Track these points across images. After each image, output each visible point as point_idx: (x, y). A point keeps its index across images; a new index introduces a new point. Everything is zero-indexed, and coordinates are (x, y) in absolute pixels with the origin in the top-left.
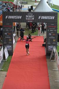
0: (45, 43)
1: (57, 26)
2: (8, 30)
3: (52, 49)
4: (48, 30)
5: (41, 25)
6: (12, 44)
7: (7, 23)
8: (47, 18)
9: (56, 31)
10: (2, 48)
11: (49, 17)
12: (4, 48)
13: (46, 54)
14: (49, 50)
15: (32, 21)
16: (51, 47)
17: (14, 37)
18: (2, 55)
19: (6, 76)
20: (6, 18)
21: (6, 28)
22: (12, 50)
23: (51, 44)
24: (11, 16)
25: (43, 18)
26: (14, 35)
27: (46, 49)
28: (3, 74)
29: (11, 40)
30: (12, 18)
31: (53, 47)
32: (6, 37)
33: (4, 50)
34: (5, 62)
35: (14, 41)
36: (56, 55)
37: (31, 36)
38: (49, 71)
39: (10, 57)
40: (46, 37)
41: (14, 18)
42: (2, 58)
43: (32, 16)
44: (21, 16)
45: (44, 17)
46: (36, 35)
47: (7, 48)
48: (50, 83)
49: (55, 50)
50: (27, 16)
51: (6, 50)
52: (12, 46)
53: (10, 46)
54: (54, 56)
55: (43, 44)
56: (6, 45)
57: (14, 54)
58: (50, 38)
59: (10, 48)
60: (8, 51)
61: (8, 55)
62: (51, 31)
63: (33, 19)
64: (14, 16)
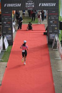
0: (46, 32)
1: (58, 14)
2: (7, 19)
3: (54, 37)
4: (50, 18)
5: (41, 13)
6: (12, 34)
7: (6, 12)
8: (48, 5)
9: (57, 18)
10: (2, 38)
11: (50, 4)
12: (3, 38)
13: (47, 43)
14: (50, 39)
15: (32, 9)
16: (53, 35)
17: (14, 25)
18: (1, 45)
19: (6, 67)
20: (5, 6)
21: (5, 17)
22: (12, 40)
23: (53, 33)
24: (10, 4)
25: (44, 6)
26: (14, 24)
27: (47, 37)
28: (4, 65)
29: (10, 29)
30: (11, 6)
31: (55, 35)
32: (5, 26)
33: (3, 40)
34: (5, 53)
35: (14, 30)
36: (58, 43)
37: (31, 24)
38: (52, 60)
39: (10, 47)
40: (47, 25)
41: (13, 6)
42: (2, 48)
43: (32, 3)
44: (20, 4)
45: (45, 4)
46: (36, 23)
47: (7, 38)
48: (53, 73)
49: (57, 38)
50: (27, 4)
51: (5, 39)
52: (12, 36)
53: (10, 36)
54: (56, 45)
55: (44, 33)
56: (5, 34)
57: (14, 43)
58: (51, 26)
59: (10, 37)
60: (8, 41)
61: (8, 45)
62: (52, 18)
63: (33, 6)
64: (13, 4)
